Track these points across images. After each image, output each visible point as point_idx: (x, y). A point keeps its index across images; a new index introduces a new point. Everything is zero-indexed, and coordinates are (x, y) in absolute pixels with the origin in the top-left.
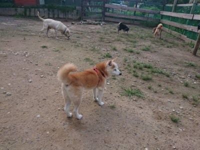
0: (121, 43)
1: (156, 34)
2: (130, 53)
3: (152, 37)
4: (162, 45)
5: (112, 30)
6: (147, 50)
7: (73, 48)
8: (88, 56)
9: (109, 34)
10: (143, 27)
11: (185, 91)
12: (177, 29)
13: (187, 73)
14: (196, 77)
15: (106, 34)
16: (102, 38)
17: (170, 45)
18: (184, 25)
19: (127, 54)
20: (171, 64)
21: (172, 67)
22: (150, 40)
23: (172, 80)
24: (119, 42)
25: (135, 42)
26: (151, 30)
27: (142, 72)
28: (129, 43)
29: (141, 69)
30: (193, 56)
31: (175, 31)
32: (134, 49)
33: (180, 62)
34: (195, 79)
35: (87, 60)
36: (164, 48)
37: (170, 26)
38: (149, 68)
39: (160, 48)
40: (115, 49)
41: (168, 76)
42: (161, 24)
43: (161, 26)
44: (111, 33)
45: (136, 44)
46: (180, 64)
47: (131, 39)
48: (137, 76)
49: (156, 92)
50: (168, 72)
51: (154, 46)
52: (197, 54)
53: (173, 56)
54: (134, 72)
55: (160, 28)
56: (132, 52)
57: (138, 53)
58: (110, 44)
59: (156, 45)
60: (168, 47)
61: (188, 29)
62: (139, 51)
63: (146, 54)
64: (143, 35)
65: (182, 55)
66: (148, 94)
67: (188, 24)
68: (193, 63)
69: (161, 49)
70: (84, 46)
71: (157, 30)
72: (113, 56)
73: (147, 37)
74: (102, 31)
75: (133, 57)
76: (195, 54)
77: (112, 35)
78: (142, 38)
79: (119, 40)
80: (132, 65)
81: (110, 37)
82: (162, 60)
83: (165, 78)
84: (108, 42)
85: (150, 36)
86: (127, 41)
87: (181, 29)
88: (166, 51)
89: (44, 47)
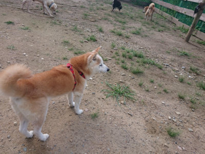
0: (109, 23)
1: (147, 14)
2: (118, 37)
3: (142, 18)
4: (153, 28)
5: (99, 6)
6: (137, 33)
7: (48, 25)
8: (67, 38)
9: (95, 10)
10: (133, 6)
11: (180, 88)
12: (169, 11)
13: (180, 65)
14: (191, 69)
15: (91, 10)
16: (86, 15)
17: (161, 28)
18: (176, 6)
19: (115, 38)
20: (163, 53)
21: (164, 56)
22: (140, 21)
23: (165, 74)
24: (106, 22)
25: (125, 23)
26: (141, 10)
27: (132, 62)
28: (117, 23)
29: (130, 58)
30: (186, 43)
31: (167, 12)
32: (123, 32)
33: (173, 51)
34: (190, 72)
35: (66, 43)
36: (155, 33)
37: (161, 6)
38: (140, 57)
39: (151, 32)
40: (101, 31)
41: (161, 68)
42: (152, 4)
43: (153, 6)
44: (98, 9)
45: (126, 25)
46: (172, 53)
47: (120, 19)
48: (126, 69)
49: (147, 91)
50: (160, 63)
51: (144, 28)
52: (189, 41)
53: (165, 42)
54: (123, 62)
55: (151, 8)
56: (120, 35)
57: (127, 37)
58: (96, 23)
59: (147, 28)
60: (159, 31)
61: (180, 11)
62: (129, 34)
63: (136, 39)
64: (133, 14)
65: (174, 41)
66: (139, 94)
67: (181, 6)
68: (187, 52)
69: (152, 34)
70: (63, 23)
71: (148, 9)
72: (98, 40)
73: (137, 17)
74: (87, 7)
75: (121, 42)
76: (187, 40)
77: (98, 12)
78: (132, 18)
79: (106, 19)
80: (121, 53)
81: (96, 14)
82: (153, 46)
83: (158, 71)
84: (93, 20)
85: (140, 17)
86: (115, 20)
87: (173, 11)
88: (158, 35)
89: (10, 23)
